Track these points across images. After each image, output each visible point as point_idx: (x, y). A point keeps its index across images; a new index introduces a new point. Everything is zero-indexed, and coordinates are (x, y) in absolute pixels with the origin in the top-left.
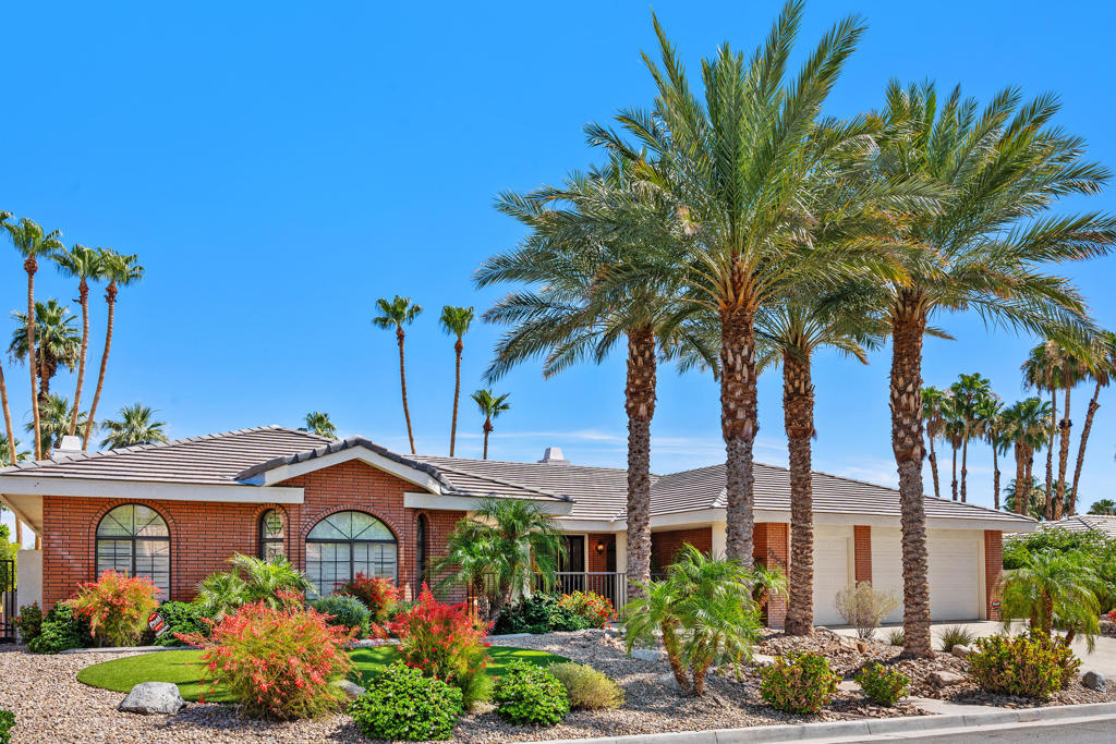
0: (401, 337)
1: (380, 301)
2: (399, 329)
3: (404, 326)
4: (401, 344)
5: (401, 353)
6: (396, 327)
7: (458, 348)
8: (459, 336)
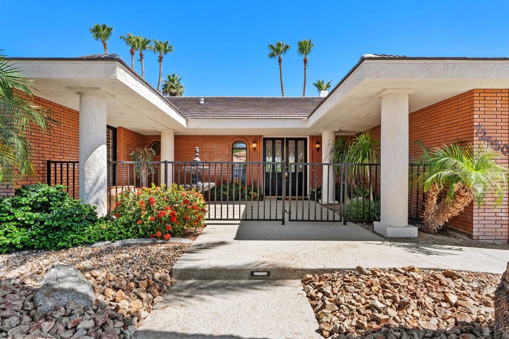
0: (280, 61)
1: (269, 46)
2: (279, 57)
3: (282, 56)
4: (280, 65)
5: (280, 69)
6: (277, 57)
7: (305, 61)
8: (306, 56)
